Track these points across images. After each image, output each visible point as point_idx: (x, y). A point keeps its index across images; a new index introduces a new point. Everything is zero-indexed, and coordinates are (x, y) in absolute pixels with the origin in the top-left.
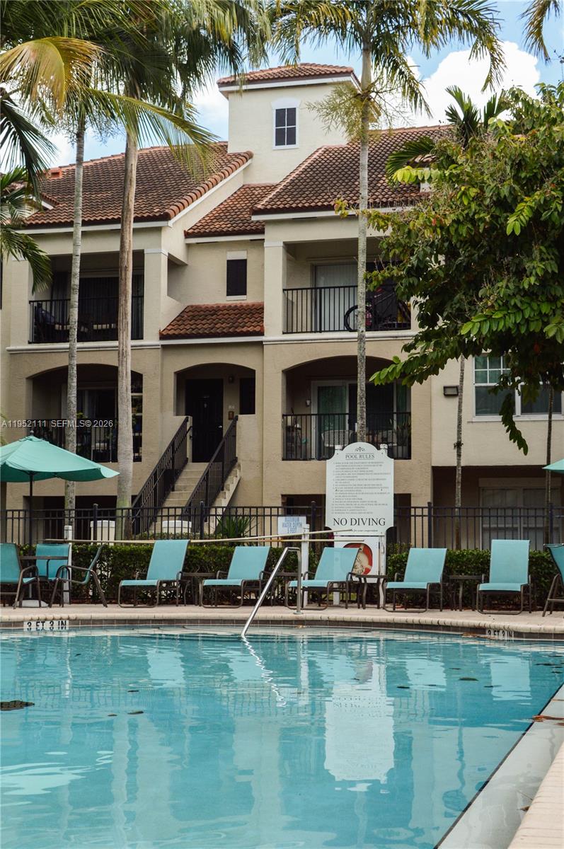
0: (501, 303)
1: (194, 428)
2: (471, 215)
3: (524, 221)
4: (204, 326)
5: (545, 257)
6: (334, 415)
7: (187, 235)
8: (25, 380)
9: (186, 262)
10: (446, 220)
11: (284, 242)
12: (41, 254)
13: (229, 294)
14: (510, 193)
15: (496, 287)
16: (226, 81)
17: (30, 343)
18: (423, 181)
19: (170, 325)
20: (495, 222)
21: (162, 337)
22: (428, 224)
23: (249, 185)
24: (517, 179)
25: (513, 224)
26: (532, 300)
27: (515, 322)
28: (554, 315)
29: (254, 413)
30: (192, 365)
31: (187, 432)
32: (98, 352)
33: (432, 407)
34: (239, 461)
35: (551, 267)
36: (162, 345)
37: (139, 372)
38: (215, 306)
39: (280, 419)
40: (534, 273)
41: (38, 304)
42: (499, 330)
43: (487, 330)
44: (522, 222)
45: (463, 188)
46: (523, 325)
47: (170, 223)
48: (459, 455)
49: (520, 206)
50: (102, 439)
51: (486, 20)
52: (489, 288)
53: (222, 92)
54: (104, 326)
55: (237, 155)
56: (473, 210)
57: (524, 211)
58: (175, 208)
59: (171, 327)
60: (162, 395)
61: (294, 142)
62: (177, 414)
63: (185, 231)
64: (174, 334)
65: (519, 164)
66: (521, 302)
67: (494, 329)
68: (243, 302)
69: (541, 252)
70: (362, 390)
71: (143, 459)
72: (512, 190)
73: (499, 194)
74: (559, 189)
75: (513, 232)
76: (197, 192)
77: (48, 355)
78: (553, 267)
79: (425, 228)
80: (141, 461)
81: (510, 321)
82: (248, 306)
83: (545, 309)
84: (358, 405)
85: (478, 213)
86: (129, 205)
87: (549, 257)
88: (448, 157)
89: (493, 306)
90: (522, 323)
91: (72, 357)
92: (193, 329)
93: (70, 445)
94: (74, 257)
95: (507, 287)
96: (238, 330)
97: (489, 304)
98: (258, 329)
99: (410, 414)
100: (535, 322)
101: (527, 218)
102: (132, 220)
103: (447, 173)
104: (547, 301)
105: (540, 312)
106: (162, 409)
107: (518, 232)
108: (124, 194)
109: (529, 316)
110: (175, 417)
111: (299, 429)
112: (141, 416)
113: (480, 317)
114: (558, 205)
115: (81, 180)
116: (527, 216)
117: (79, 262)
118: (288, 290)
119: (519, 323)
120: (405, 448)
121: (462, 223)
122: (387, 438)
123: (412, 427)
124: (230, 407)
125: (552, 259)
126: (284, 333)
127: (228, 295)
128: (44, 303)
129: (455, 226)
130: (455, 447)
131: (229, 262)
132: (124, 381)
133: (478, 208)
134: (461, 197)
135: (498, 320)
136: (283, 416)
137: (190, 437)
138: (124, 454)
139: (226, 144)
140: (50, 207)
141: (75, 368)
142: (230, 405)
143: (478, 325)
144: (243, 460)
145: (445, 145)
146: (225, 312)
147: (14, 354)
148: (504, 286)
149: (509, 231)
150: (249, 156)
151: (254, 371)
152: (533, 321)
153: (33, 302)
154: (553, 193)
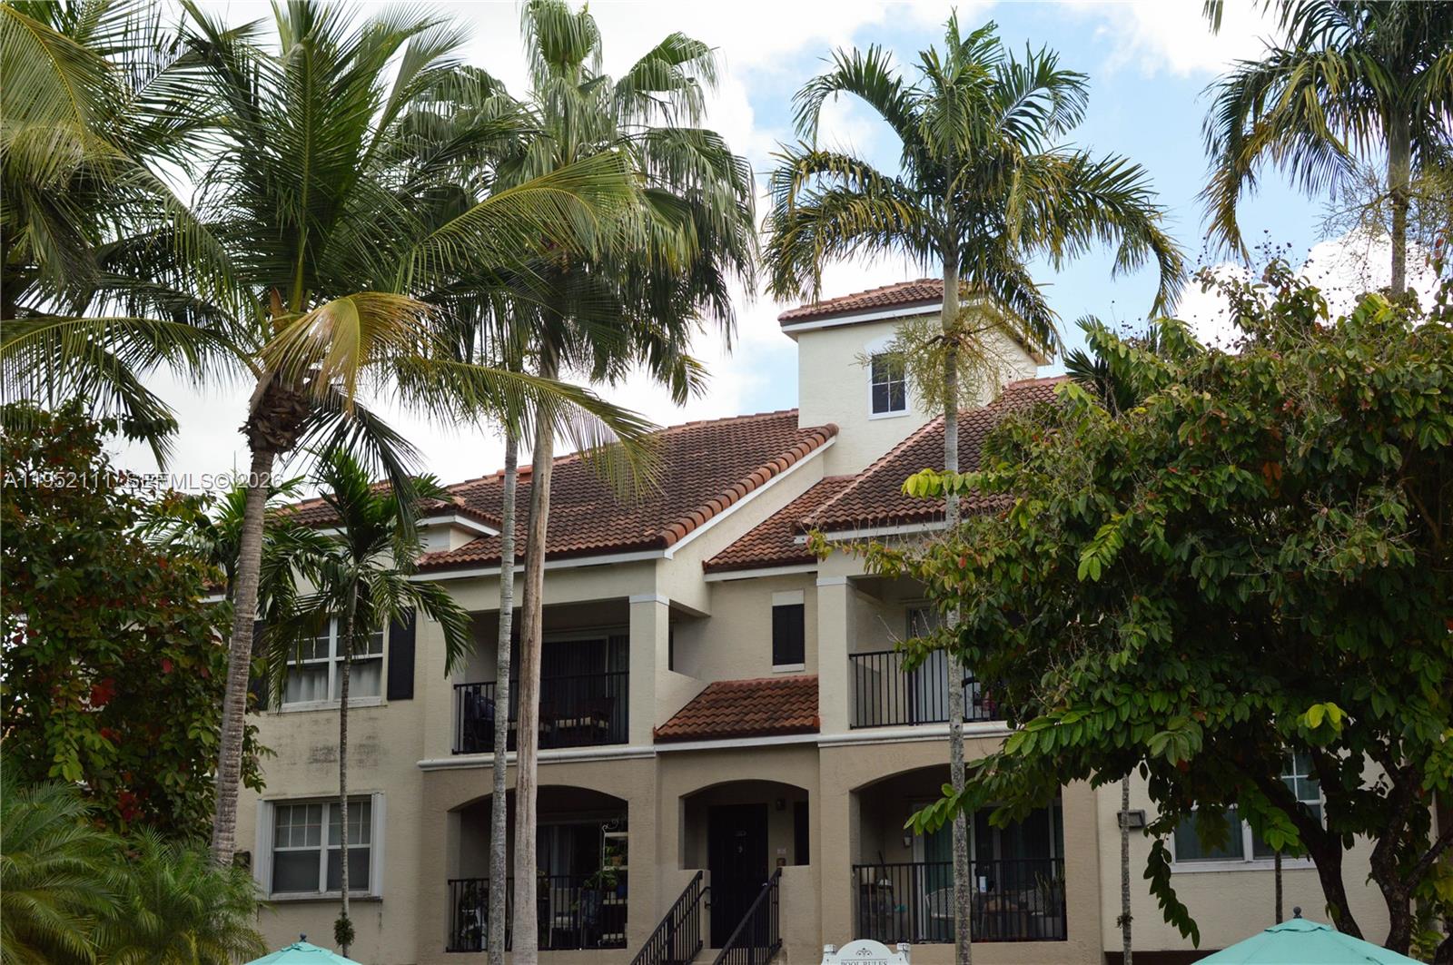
0: (1076, 698)
1: (714, 889)
2: (1029, 547)
3: (1109, 556)
4: (727, 718)
5: (1149, 615)
6: (938, 864)
7: (708, 568)
8: (446, 813)
9: (707, 612)
10: (983, 558)
11: (848, 577)
12: (458, 611)
13: (776, 661)
14: (1088, 507)
15: (1072, 668)
16: (792, 315)
17: (455, 753)
18: (951, 491)
19: (674, 717)
20: (1069, 558)
21: (659, 739)
22: (951, 566)
23: (832, 478)
24: (1102, 483)
25: (1090, 562)
26: (1136, 689)
27: (1104, 728)
28: (1177, 713)
29: (808, 864)
30: (708, 784)
31: (700, 896)
32: (558, 766)
33: (1101, 849)
34: (785, 946)
35: (1159, 632)
36: (658, 753)
37: (622, 798)
38: (754, 683)
39: (847, 874)
40: (1128, 645)
41: (474, 689)
42: (1073, 744)
43: (1051, 746)
44: (1104, 557)
45: (1018, 502)
46: (1121, 732)
47: (669, 553)
48: (1127, 938)
49: (1103, 531)
50: (566, 910)
51: (1141, 208)
52: (1061, 672)
53: (788, 333)
54: (569, 722)
55: (810, 432)
56: (1033, 539)
57: (1110, 539)
58: (676, 527)
59: (676, 721)
60: (659, 836)
61: (902, 407)
62: (687, 866)
63: (703, 562)
64: (676, 733)
65: (1109, 459)
66: (1115, 693)
67: (1065, 743)
68: (799, 674)
69: (1142, 606)
70: (960, 827)
71: (630, 943)
72: (1092, 506)
73: (1069, 511)
74: (1161, 500)
75: (1089, 576)
76: (723, 499)
77: (481, 772)
78: (1162, 632)
79: (946, 573)
80: (625, 947)
81: (1094, 728)
82: (806, 680)
83: (1158, 703)
84: (954, 853)
85: (1042, 543)
86: (536, 540)
87: (1159, 614)
88: (1017, 446)
89: (1062, 703)
90: (1118, 730)
91: (499, 779)
92: (709, 725)
93: (495, 926)
94: (501, 617)
95: (1088, 668)
96: (777, 725)
97: (1057, 699)
98: (808, 722)
99: (1063, 860)
100: (1142, 727)
101: (1114, 551)
102: (543, 558)
103: (992, 477)
104: (1163, 690)
105: (1150, 710)
106: (660, 860)
107: (1096, 577)
108: (529, 524)
109: (1130, 717)
110: (682, 871)
111: (888, 887)
112: (626, 871)
113: (1040, 722)
114: (1158, 529)
115: (513, 493)
116: (1114, 547)
117: (510, 624)
118: (857, 655)
119: (1112, 730)
120: (1058, 920)
121: (1016, 561)
122: (1027, 903)
123: (1066, 884)
124: (779, 851)
125: (1164, 618)
126: (852, 728)
127: (774, 664)
128: (484, 687)
129: (1004, 565)
130: (1119, 923)
131: (776, 609)
132: (524, 830)
133: (1041, 533)
134: (1016, 517)
135: (1070, 728)
136: (854, 867)
137: (706, 905)
138: (521, 954)
139: (794, 413)
140: (493, 533)
141: (504, 797)
142: (779, 847)
143: (1034, 737)
144: (791, 945)
145: (1009, 426)
146: (769, 692)
147: (429, 771)
148: (1083, 668)
149: (1081, 575)
150: (832, 431)
151: (806, 792)
152: (1138, 726)
153: (461, 686)
154: (1150, 508)
